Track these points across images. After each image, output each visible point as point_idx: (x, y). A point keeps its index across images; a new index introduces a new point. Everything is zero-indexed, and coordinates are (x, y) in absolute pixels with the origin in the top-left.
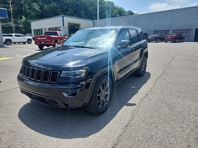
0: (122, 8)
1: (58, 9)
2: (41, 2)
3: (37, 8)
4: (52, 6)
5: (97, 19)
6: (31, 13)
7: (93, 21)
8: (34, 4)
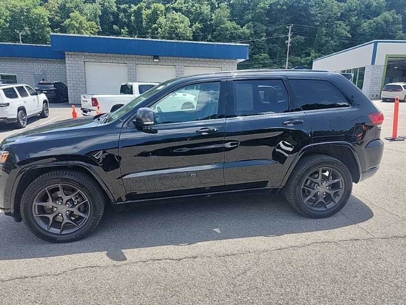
1: (397, 24)
2: (357, 16)
3: (343, 31)
4: (379, 21)
6: (330, 43)
8: (340, 22)
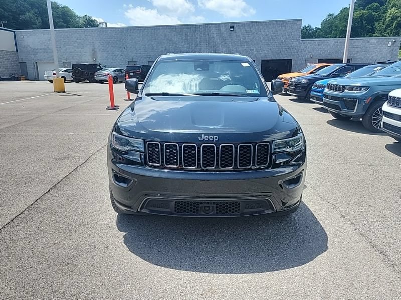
0: (67, 7)
5: (49, 29)
7: (14, 32)
